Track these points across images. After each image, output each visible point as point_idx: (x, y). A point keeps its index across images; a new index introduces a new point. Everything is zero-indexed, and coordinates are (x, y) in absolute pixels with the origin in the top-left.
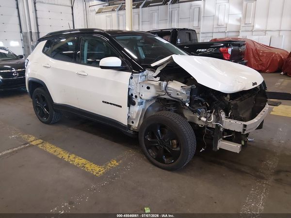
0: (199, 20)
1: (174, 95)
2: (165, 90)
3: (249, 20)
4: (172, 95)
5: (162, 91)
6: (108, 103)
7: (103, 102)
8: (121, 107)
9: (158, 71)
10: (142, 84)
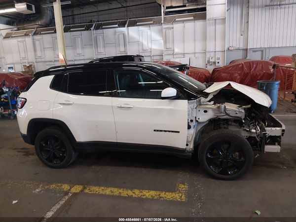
0: (125, 45)
1: (233, 114)
2: (225, 111)
3: (170, 45)
4: (231, 115)
5: (221, 113)
6: (161, 131)
7: (155, 130)
8: (179, 132)
9: (210, 97)
10: (198, 109)
